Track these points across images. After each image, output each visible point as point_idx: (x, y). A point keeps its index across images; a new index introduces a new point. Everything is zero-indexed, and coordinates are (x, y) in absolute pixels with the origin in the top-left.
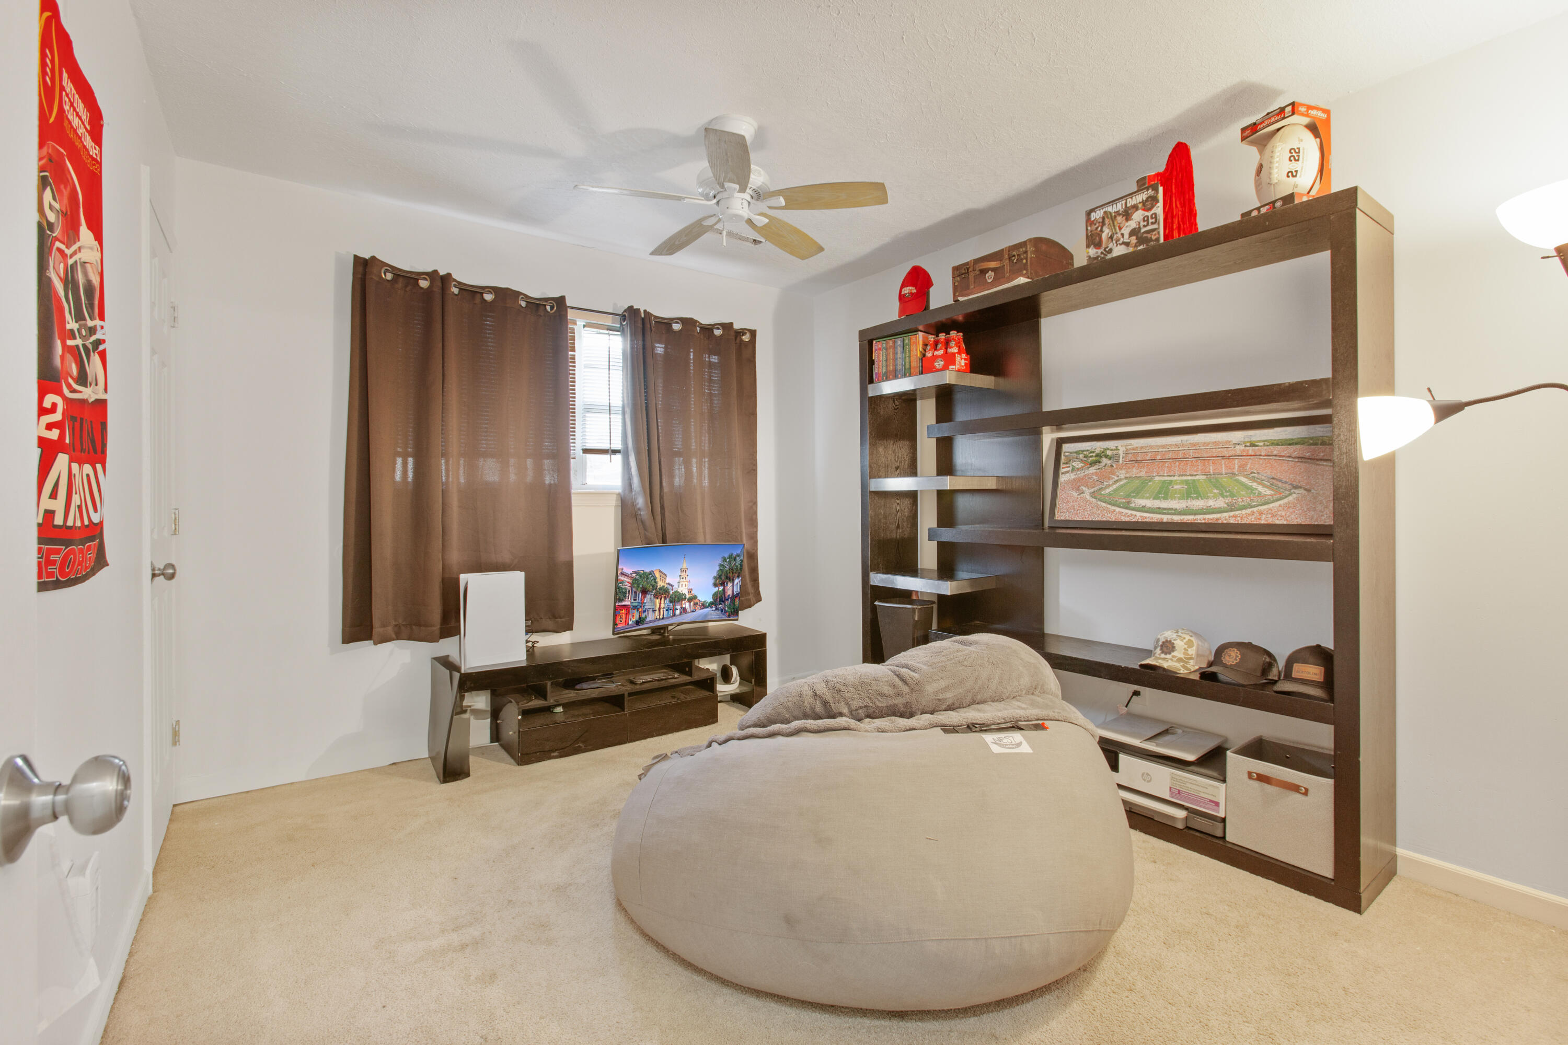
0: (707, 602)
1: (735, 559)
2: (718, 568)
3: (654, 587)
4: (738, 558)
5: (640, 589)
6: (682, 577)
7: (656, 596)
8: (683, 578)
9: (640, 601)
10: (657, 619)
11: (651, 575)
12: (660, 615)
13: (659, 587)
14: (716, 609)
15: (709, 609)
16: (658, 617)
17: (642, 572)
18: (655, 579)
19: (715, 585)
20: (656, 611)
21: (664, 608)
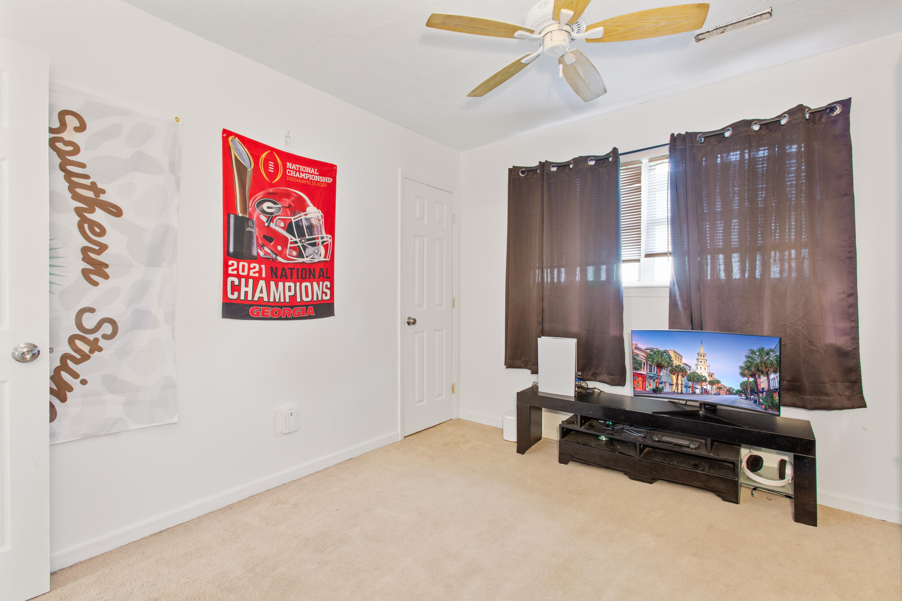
0: (734, 390)
1: (768, 354)
2: (745, 359)
3: (670, 363)
4: (772, 353)
5: (655, 363)
6: (700, 360)
7: (672, 372)
8: (701, 362)
9: (655, 373)
10: (674, 392)
11: (665, 354)
12: (678, 389)
13: (674, 365)
14: (747, 398)
15: (737, 397)
16: (676, 391)
17: (656, 350)
18: (670, 357)
19: (743, 375)
20: (673, 385)
21: (682, 384)
